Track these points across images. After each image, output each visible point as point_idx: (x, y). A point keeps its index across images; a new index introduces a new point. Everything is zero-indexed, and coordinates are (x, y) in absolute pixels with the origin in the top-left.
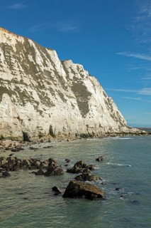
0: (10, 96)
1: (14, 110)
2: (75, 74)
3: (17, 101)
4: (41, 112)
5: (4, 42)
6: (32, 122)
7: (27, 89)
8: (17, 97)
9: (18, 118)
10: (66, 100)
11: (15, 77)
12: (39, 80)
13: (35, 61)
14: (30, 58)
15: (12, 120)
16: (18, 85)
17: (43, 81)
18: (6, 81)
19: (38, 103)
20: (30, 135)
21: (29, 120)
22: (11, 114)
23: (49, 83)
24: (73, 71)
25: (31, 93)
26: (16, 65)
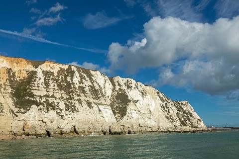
0: (38, 106)
1: (40, 115)
2: (120, 86)
3: (43, 109)
4: (62, 117)
5: (48, 70)
6: (53, 123)
7: (55, 101)
8: (44, 106)
9: (42, 121)
10: (93, 107)
11: (48, 93)
12: (71, 94)
13: (72, 81)
14: (69, 79)
15: (37, 122)
16: (48, 99)
17: (74, 94)
18: (38, 96)
19: (61, 110)
20: (51, 132)
21: (51, 122)
22: (37, 118)
23: (79, 96)
24: (119, 85)
25: (58, 103)
26: (52, 85)
